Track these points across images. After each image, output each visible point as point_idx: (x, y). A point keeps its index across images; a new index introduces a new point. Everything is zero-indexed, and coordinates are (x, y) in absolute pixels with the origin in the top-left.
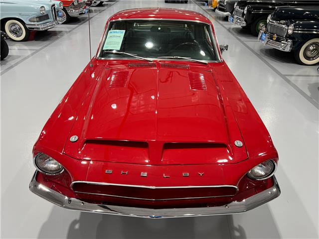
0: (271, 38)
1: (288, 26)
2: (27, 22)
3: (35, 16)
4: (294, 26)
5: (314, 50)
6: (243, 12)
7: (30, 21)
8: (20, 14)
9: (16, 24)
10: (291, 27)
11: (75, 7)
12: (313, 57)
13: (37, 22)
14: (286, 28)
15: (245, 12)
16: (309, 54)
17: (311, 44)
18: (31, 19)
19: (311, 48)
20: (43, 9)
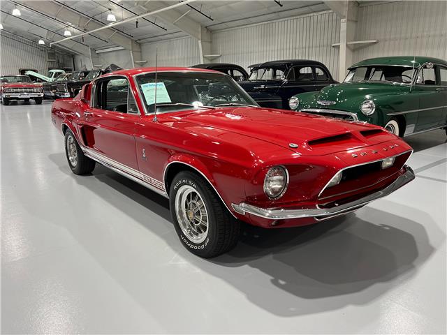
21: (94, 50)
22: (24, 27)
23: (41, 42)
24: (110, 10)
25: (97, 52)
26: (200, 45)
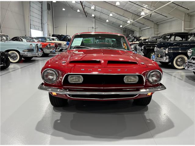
0: (158, 57)
1: (165, 50)
2: (21, 52)
3: (26, 49)
4: (168, 49)
5: (180, 61)
6: (142, 49)
7: (23, 51)
8: (18, 48)
9: (14, 53)
10: (167, 50)
11: (48, 48)
12: (181, 65)
13: (27, 52)
14: (165, 51)
15: (143, 49)
16: (178, 63)
17: (178, 58)
18: (24, 50)
19: (179, 60)
20: (31, 45)
21: (140, 28)
22: (114, 20)
23: (121, 26)
24: (143, 10)
25: (141, 29)
26: (183, 23)
